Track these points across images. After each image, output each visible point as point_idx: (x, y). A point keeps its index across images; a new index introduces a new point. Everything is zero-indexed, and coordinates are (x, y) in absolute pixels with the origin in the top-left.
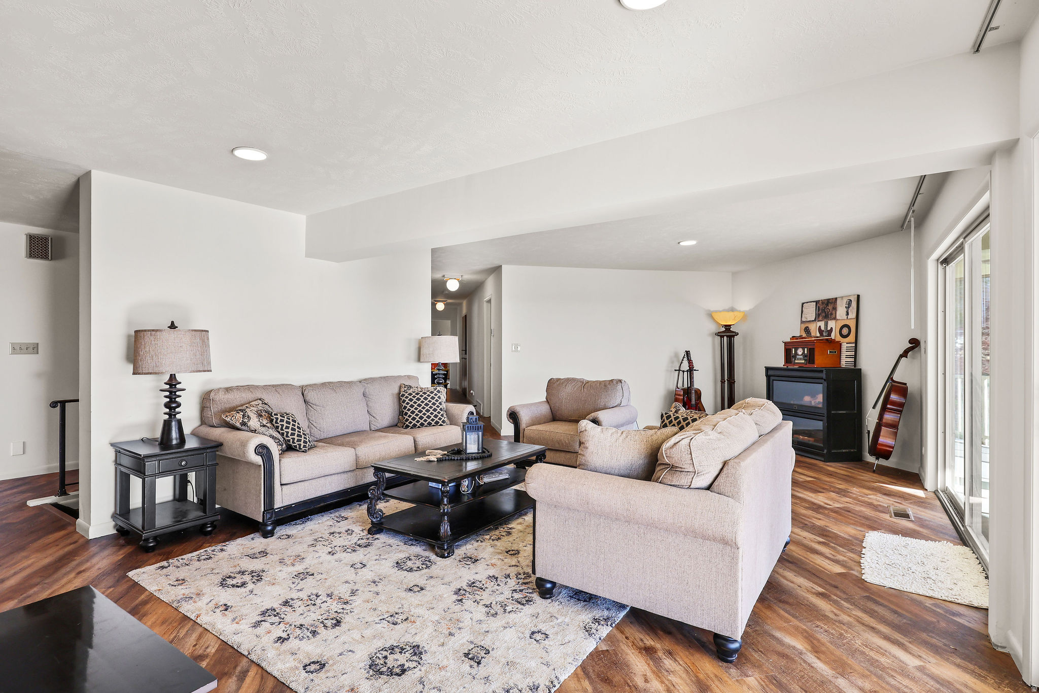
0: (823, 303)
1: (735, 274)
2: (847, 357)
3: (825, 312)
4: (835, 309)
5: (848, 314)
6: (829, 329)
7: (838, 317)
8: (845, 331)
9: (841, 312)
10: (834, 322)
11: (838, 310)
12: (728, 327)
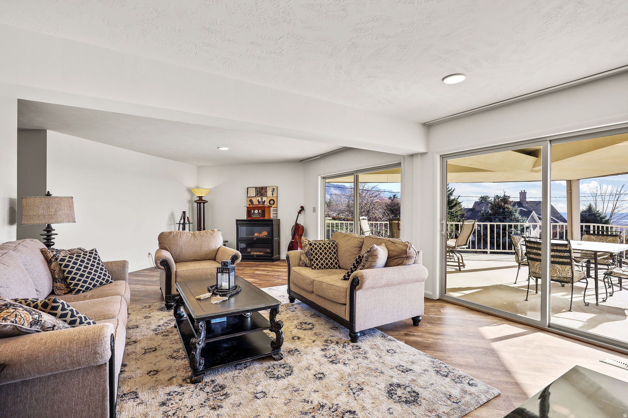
0: (259, 189)
1: (199, 167)
2: (273, 214)
3: (261, 193)
4: (266, 192)
5: (273, 194)
6: (263, 201)
7: (268, 196)
8: (272, 202)
9: (269, 193)
10: (266, 198)
11: (268, 192)
12: (200, 198)
